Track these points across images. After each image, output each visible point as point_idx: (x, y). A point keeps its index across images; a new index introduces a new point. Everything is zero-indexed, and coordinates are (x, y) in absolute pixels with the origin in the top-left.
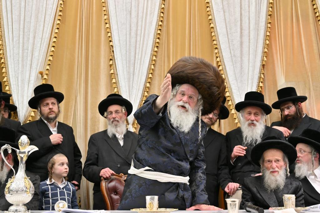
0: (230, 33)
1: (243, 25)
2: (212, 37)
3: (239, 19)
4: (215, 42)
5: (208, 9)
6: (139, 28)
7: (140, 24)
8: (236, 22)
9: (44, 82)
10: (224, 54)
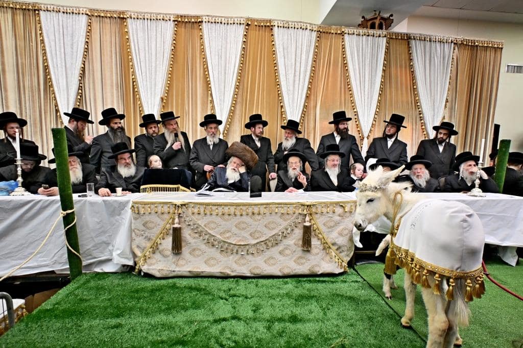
0: (288, 74)
1: (296, 67)
2: (276, 76)
3: (294, 64)
4: (277, 80)
5: (274, 56)
6: (227, 69)
7: (227, 65)
8: (292, 66)
9: (164, 104)
10: (283, 89)
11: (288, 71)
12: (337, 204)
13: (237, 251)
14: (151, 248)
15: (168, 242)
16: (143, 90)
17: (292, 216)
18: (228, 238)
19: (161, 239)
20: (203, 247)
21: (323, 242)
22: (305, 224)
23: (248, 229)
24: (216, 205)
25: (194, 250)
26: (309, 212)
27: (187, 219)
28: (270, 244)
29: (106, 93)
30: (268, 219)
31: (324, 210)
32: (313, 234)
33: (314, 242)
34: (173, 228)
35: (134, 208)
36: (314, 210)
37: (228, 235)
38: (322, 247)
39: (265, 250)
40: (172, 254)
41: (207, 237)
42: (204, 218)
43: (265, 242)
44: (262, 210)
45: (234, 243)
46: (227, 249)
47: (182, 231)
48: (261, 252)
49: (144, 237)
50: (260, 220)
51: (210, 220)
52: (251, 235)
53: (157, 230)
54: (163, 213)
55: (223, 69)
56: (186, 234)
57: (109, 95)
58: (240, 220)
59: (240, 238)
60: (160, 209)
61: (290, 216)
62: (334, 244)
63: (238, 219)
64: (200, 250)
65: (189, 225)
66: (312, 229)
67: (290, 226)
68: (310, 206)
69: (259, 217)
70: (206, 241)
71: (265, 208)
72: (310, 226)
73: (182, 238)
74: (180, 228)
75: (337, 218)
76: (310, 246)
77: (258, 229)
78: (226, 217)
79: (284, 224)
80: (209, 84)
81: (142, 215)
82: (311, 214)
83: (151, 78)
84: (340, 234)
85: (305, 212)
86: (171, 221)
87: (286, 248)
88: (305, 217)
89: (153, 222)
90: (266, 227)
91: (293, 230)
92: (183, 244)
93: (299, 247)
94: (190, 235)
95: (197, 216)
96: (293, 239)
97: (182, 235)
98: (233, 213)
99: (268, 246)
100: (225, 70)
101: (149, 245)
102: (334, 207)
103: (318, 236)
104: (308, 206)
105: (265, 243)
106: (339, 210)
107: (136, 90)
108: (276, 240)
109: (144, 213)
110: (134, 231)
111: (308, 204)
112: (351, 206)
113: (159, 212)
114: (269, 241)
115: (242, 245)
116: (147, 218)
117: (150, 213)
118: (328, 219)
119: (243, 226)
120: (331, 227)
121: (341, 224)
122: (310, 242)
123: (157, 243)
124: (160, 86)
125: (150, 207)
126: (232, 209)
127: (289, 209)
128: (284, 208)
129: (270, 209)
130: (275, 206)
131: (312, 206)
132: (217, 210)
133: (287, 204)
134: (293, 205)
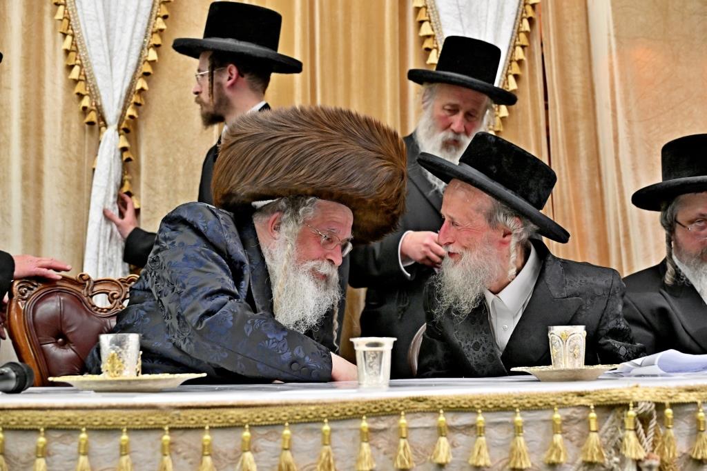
44: (349, 450)
127: (521, 440)
128: (492, 432)
129: (402, 442)
130: (428, 421)
131: (669, 411)
132: (41, 463)
133: (510, 409)
134: (545, 415)
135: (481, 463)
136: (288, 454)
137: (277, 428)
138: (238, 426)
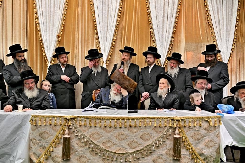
0: (158, 15)
1: (165, 10)
2: (148, 17)
3: (163, 7)
4: (149, 20)
5: (147, 1)
6: (109, 12)
7: (110, 9)
8: (161, 9)
9: (59, 41)
10: (154, 27)
11: (158, 13)
12: (203, 119)
13: (117, 159)
14: (45, 155)
15: (59, 151)
16: (43, 30)
17: (164, 129)
18: (109, 147)
19: (54, 147)
20: (88, 154)
21: (191, 153)
22: (175, 136)
23: (126, 140)
24: (99, 119)
25: (81, 157)
26: (178, 126)
27: (76, 130)
28: (145, 153)
29: (15, 33)
30: (144, 131)
31: (192, 124)
32: (182, 145)
33: (183, 152)
34: (64, 138)
35: (33, 121)
36: (182, 124)
37: (109, 145)
38: (190, 157)
39: (141, 158)
40: (62, 160)
41: (91, 146)
42: (90, 129)
43: (140, 151)
44: (138, 123)
45: (114, 151)
46: (108, 157)
47: (71, 141)
48: (137, 160)
49: (39, 145)
50: (136, 132)
51: (95, 131)
52: (128, 145)
53: (50, 140)
54: (56, 125)
55: (106, 12)
56: (75, 143)
57: (17, 34)
58: (120, 132)
59: (119, 148)
60: (53, 122)
61: (162, 129)
62: (201, 155)
63: (118, 131)
64: (86, 157)
65: (77, 136)
66: (181, 140)
67: (162, 137)
68: (179, 120)
69: (135, 130)
70: (91, 149)
71: (141, 122)
72: (180, 138)
73: (71, 146)
74: (70, 138)
75: (203, 132)
76: (180, 156)
77: (135, 140)
78: (108, 129)
79: (157, 136)
80: (95, 24)
81: (39, 127)
82: (180, 128)
83: (50, 20)
84: (207, 146)
85: (175, 126)
86: (62, 132)
87: (159, 157)
88: (175, 130)
89: (47, 133)
90: (141, 138)
91: (164, 141)
92: (71, 152)
93: (170, 156)
94: (77, 144)
95: (83, 128)
96: (165, 150)
97: (71, 144)
98: (113, 126)
99: (143, 155)
100: (108, 13)
101: (43, 152)
102: (201, 122)
103: (187, 147)
104: (177, 120)
105: (141, 153)
106: (205, 125)
107: (38, 30)
108: (150, 150)
109: (40, 125)
110: (32, 141)
111: (177, 118)
112: (215, 121)
113: (53, 124)
114: (145, 151)
115: (121, 154)
116: (43, 129)
117: (45, 125)
118: (196, 132)
119: (122, 137)
120: (198, 139)
121: (207, 137)
122: (180, 153)
123: (50, 151)
124: (57, 26)
125: (45, 120)
126: (113, 123)
127: (161, 123)
128: (157, 122)
129: (145, 123)
130: (149, 120)
131: (181, 121)
132: (100, 123)
133: (159, 119)
134: (164, 120)
135: (155, 126)
136: (130, 124)
137: (129, 120)
138: (124, 119)
